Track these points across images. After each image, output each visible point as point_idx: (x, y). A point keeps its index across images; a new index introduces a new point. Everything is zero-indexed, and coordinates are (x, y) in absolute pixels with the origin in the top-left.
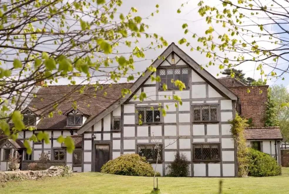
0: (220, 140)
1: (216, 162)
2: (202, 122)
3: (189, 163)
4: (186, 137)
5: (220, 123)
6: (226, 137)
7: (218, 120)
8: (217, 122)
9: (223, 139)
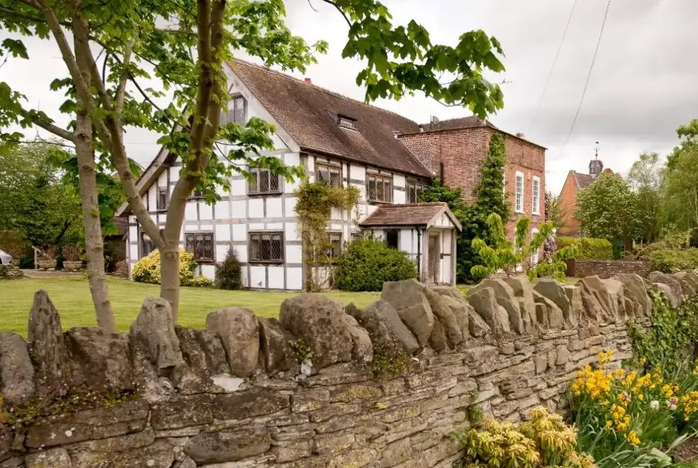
0: (284, 226)
1: (278, 264)
2: (260, 195)
3: (243, 264)
4: (240, 222)
5: (283, 195)
6: (290, 220)
7: (281, 191)
8: (279, 195)
9: (287, 225)
